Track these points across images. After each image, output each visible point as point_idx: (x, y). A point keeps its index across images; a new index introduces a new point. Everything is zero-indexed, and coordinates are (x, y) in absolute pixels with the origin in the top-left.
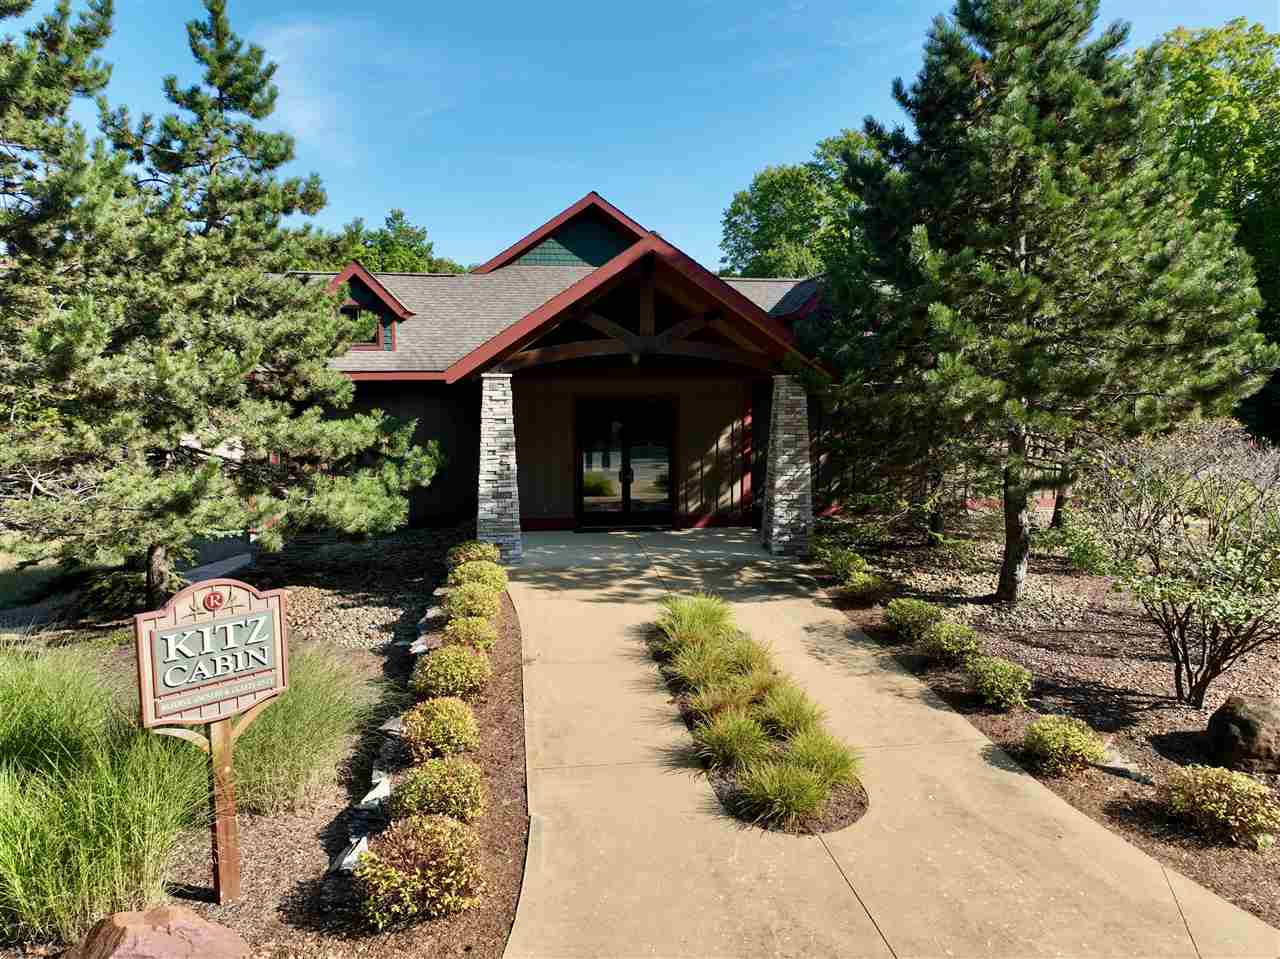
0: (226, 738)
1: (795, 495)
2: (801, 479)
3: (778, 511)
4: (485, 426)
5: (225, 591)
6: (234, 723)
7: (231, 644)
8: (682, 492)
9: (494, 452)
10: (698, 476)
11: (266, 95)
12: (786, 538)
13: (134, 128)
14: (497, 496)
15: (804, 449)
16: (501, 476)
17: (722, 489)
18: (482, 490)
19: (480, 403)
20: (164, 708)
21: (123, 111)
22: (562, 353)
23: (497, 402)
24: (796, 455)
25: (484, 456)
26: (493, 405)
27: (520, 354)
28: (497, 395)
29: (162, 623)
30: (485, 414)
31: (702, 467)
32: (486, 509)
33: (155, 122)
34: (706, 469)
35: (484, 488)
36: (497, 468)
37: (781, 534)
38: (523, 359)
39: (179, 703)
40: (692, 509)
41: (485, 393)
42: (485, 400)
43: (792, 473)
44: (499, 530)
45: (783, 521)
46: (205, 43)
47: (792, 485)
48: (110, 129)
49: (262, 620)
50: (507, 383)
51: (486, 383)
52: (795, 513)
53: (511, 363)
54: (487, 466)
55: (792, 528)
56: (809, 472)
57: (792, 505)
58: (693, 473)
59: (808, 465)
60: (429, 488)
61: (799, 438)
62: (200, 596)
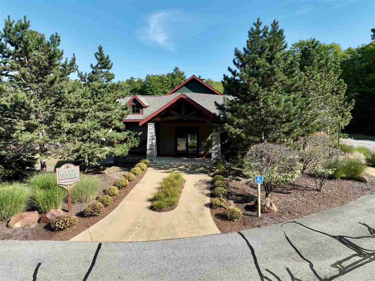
0: (70, 187)
1: (216, 151)
2: (218, 148)
3: (213, 155)
4: (148, 134)
5: (70, 165)
6: (71, 186)
7: (70, 173)
8: (200, 149)
9: (150, 140)
10: (204, 145)
11: (111, 65)
12: (214, 161)
13: (84, 75)
14: (151, 149)
15: (219, 141)
16: (151, 145)
17: (209, 149)
18: (147, 148)
19: (147, 130)
20: (60, 182)
21: (82, 73)
22: (165, 119)
23: (151, 129)
24: (217, 142)
25: (148, 141)
26: (150, 130)
27: (156, 119)
28: (151, 128)
29: (60, 170)
30: (148, 132)
31: (204, 144)
32: (148, 152)
33: (87, 74)
34: (206, 144)
35: (148, 147)
36: (151, 143)
37: (213, 160)
38: (157, 120)
39: (62, 181)
40: (202, 153)
41: (149, 127)
42: (148, 129)
43: (216, 146)
44: (151, 156)
45: (214, 157)
46: (98, 56)
47: (216, 149)
48: (80, 76)
49: (75, 170)
50: (153, 125)
51: (149, 125)
52: (217, 155)
53: (154, 121)
54: (149, 143)
55: (216, 159)
56: (220, 146)
57: (216, 153)
58: (203, 145)
59: (220, 144)
60: (137, 147)
61: (218, 138)
62: (66, 166)
